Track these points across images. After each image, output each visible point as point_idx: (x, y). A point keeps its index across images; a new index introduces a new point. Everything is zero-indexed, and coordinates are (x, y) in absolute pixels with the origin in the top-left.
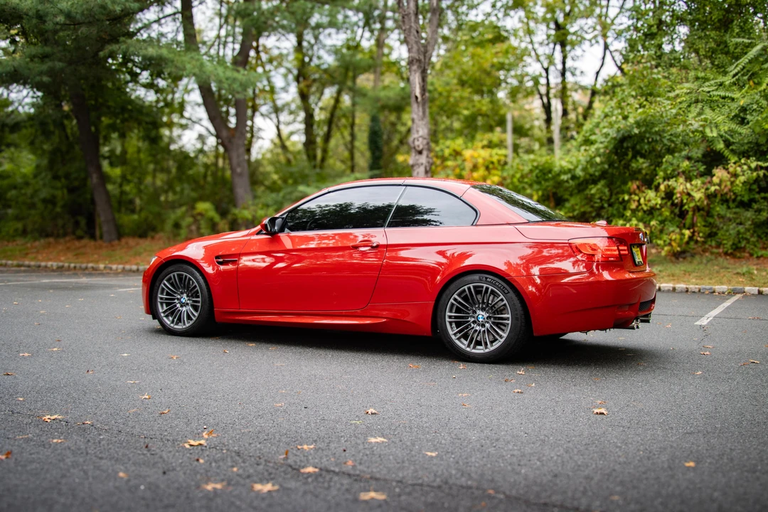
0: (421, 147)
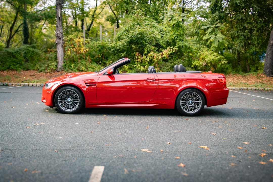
0: (61, 37)
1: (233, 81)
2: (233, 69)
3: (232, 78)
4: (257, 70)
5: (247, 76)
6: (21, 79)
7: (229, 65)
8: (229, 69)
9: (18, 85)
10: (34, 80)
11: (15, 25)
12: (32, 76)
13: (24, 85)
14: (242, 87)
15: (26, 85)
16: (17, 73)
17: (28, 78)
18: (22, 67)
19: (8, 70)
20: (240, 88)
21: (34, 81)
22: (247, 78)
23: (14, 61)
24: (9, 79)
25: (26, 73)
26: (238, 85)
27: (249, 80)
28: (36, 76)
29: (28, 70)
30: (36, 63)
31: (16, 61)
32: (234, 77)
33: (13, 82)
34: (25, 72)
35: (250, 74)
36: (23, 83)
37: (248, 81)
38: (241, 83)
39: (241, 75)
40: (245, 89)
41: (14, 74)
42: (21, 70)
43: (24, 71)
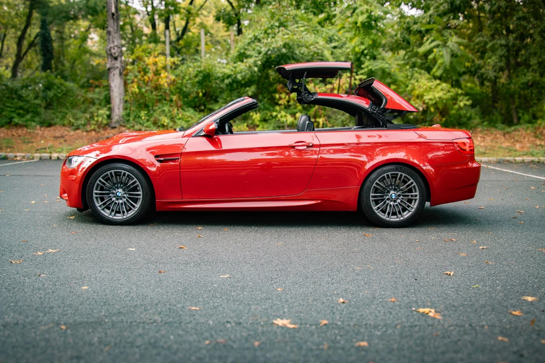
0: (117, 55)
1: (482, 144)
2: (484, 118)
3: (481, 137)
4: (534, 121)
5: (514, 133)
6: (35, 145)
7: (475, 109)
8: (474, 118)
9: (28, 159)
10: (61, 146)
11: (28, 31)
12: (58, 139)
13: (40, 159)
14: (504, 156)
15: (44, 158)
16: (27, 132)
17: (50, 144)
18: (37, 119)
19: (7, 126)
20: (498, 158)
21: (62, 150)
22: (514, 138)
23: (21, 108)
24: (10, 145)
25: (46, 132)
26: (493, 152)
27: (517, 141)
28: (66, 138)
29: (50, 125)
30: (67, 111)
31: (26, 107)
32: (486, 136)
33: (18, 151)
34: (45, 130)
35: (520, 129)
36: (39, 153)
37: (516, 143)
38: (500, 148)
39: (500, 132)
40: (508, 161)
41: (20, 134)
42: (36, 126)
43: (43, 129)
